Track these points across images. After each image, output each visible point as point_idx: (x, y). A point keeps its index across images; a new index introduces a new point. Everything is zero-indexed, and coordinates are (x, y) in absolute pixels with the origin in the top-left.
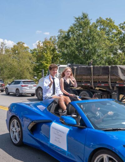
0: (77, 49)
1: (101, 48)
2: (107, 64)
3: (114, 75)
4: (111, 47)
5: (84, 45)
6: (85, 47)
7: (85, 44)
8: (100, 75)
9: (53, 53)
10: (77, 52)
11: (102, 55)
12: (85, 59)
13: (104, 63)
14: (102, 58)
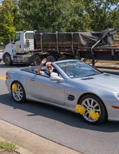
0: (41, 10)
1: (66, 10)
2: (72, 26)
3: (76, 41)
4: (76, 8)
5: (48, 6)
6: (49, 8)
7: (50, 6)
8: (64, 41)
9: (15, 14)
10: (41, 14)
11: (67, 17)
12: (49, 21)
13: (69, 25)
14: (67, 20)
